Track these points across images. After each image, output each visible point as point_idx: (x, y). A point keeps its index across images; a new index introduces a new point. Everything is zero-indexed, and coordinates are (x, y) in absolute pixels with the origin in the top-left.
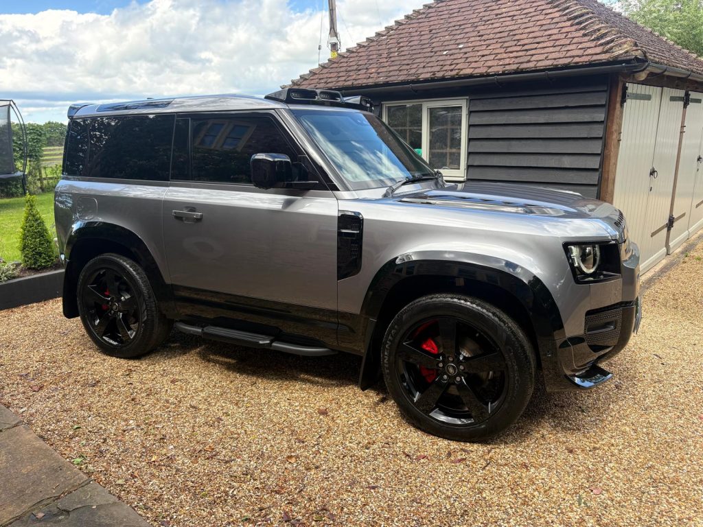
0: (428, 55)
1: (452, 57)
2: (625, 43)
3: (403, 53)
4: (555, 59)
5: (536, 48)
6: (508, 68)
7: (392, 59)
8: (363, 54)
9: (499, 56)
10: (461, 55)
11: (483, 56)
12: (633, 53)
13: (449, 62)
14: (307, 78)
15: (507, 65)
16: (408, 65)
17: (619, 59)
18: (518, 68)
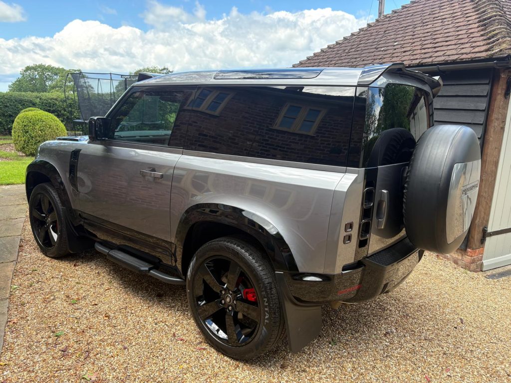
0: (372, 50)
1: (385, 53)
3: (358, 49)
4: (449, 55)
5: (442, 46)
8: (336, 49)
9: (414, 52)
10: (392, 51)
11: (405, 52)
12: (507, 52)
14: (296, 66)
15: (415, 59)
17: (494, 57)
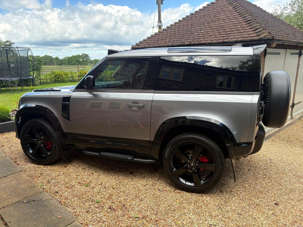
0: (189, 34)
1: (198, 36)
2: (265, 32)
3: (180, 34)
6: (219, 41)
7: (175, 36)
8: (165, 33)
9: (216, 36)
10: (202, 35)
11: (210, 36)
12: (268, 37)
13: (197, 38)
14: (142, 42)
16: (181, 38)
17: (262, 39)
18: (223, 41)
